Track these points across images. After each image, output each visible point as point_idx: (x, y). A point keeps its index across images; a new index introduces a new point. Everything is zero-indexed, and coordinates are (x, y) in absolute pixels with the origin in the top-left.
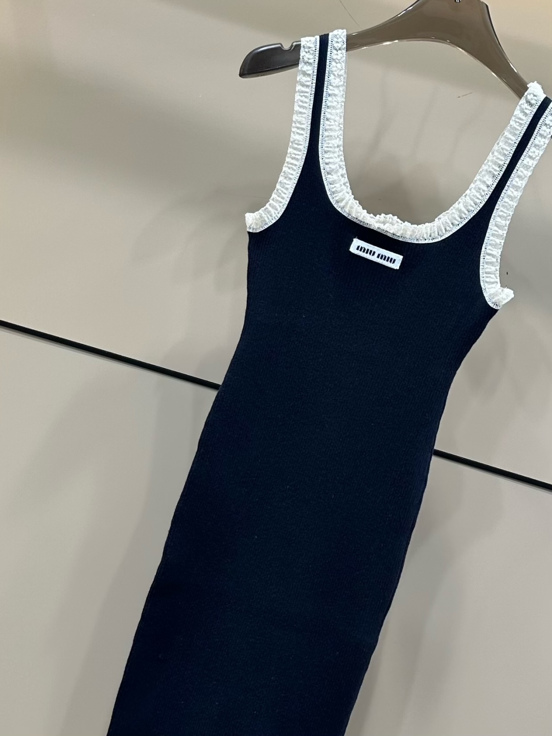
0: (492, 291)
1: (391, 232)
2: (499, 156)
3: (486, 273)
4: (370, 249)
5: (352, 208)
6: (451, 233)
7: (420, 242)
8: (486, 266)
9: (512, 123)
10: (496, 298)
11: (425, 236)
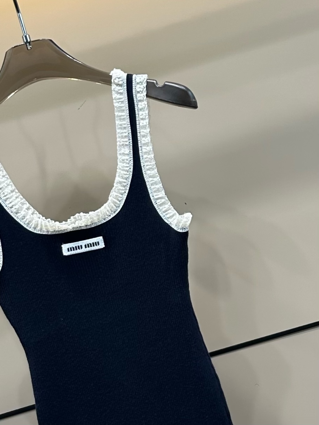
0: (175, 221)
1: (83, 225)
2: (122, 131)
3: (164, 212)
4: (77, 245)
5: (46, 226)
6: (124, 201)
7: (107, 220)
8: (161, 208)
9: (115, 105)
10: (181, 225)
11: (108, 213)
